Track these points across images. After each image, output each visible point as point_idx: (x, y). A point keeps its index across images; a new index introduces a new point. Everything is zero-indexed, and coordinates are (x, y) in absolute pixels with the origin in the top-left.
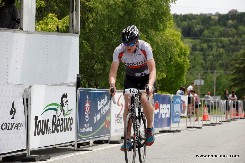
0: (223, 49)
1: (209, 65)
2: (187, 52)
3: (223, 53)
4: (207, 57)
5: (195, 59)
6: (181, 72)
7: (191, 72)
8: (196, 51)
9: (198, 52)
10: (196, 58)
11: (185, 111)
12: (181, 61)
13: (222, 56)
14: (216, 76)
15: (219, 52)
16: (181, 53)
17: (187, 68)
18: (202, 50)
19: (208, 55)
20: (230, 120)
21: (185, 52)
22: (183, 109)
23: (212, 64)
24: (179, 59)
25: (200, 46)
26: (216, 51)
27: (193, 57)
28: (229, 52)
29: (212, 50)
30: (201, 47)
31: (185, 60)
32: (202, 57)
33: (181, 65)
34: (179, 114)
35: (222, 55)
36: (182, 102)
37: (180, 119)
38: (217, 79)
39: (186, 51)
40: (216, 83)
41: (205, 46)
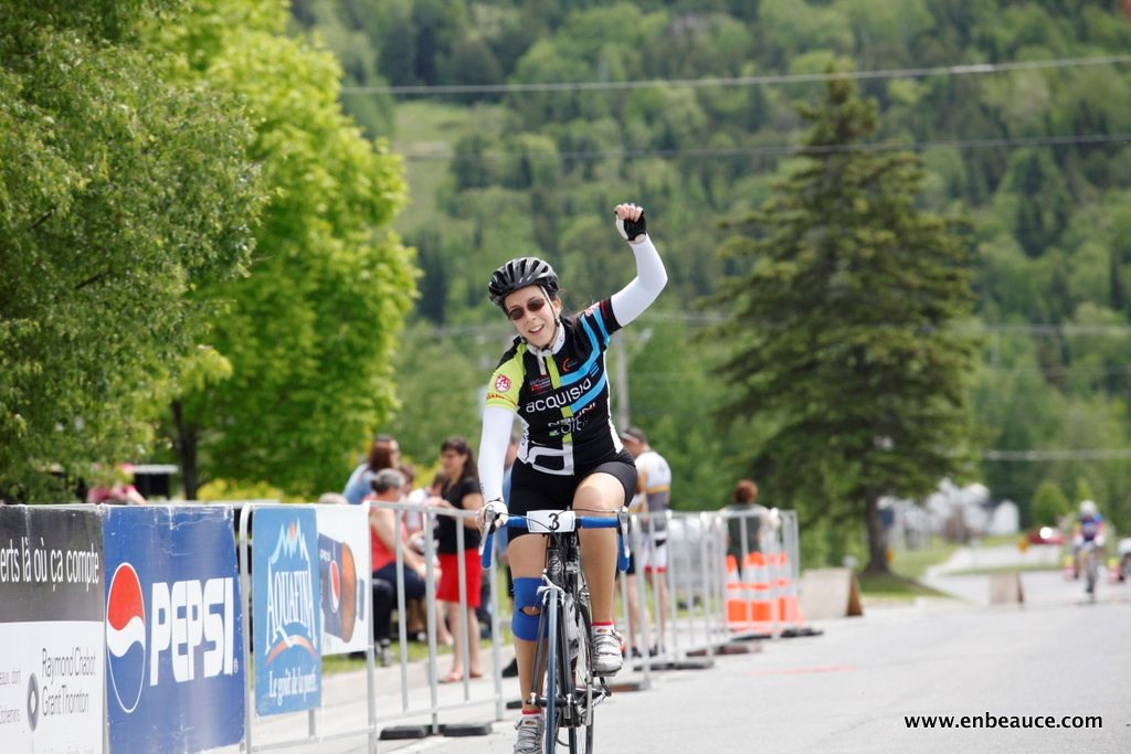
0: (668, 158)
1: (578, 277)
2: (389, 190)
3: (666, 191)
4: (563, 221)
5: (478, 241)
6: (361, 333)
7: (456, 330)
8: (483, 185)
9: (495, 193)
10: (490, 236)
11: (354, 615)
12: (350, 257)
13: (664, 209)
14: (629, 349)
15: (643, 185)
16: (353, 201)
17: (398, 304)
18: (523, 175)
19: (570, 211)
20: (710, 652)
21: (375, 190)
22: (335, 603)
23: (602, 266)
24: (337, 244)
25: (511, 148)
26: (624, 175)
27: (468, 227)
28: (707, 184)
29: (589, 176)
30: (518, 155)
31: (382, 253)
32: (526, 225)
33: (356, 289)
34: (310, 640)
35: (659, 200)
36: (325, 555)
37: (318, 682)
38: (637, 366)
39: (382, 184)
40: (632, 398)
41: (542, 145)
